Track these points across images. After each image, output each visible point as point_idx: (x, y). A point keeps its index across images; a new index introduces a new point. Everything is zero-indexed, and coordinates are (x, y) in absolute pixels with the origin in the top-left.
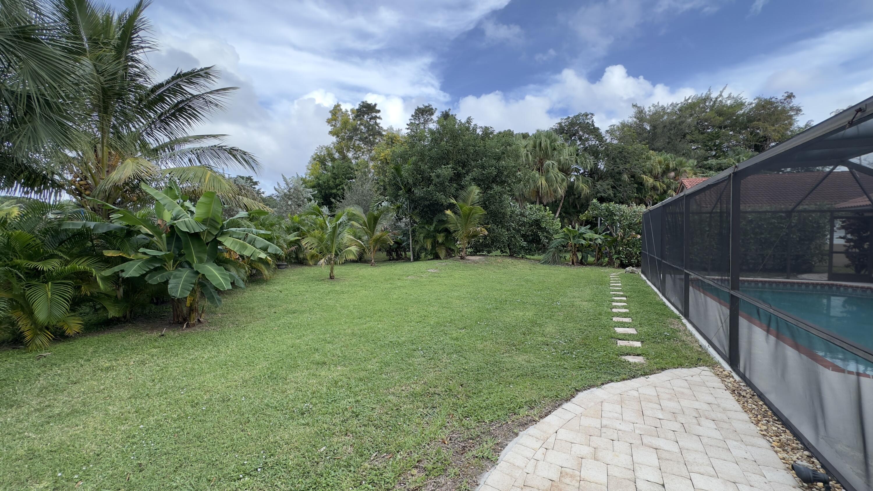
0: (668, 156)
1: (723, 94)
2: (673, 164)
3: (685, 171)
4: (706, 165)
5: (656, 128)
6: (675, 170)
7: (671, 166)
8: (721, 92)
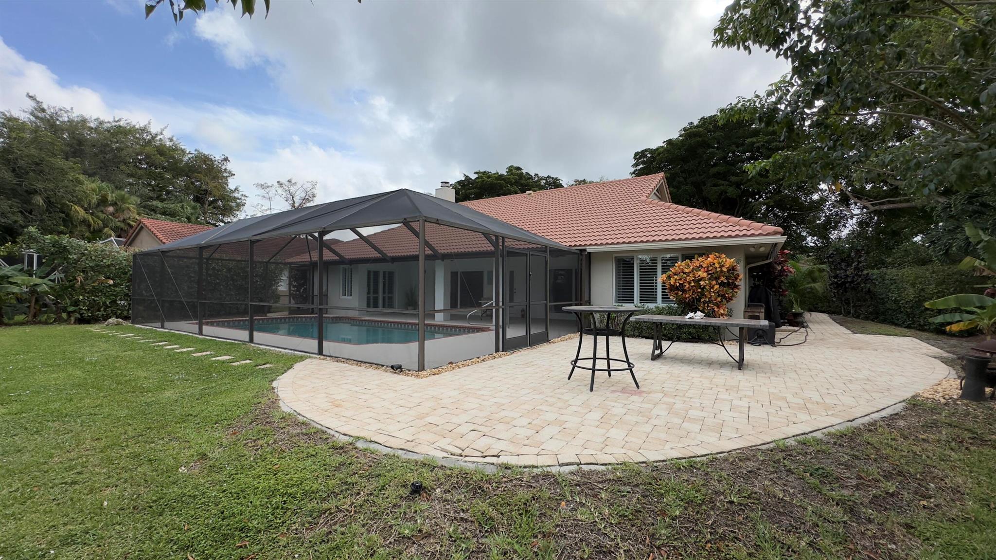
0: (103, 184)
1: (164, 133)
2: (112, 197)
3: (128, 208)
4: (149, 206)
5: (83, 145)
6: (114, 204)
7: (109, 198)
8: (162, 130)
